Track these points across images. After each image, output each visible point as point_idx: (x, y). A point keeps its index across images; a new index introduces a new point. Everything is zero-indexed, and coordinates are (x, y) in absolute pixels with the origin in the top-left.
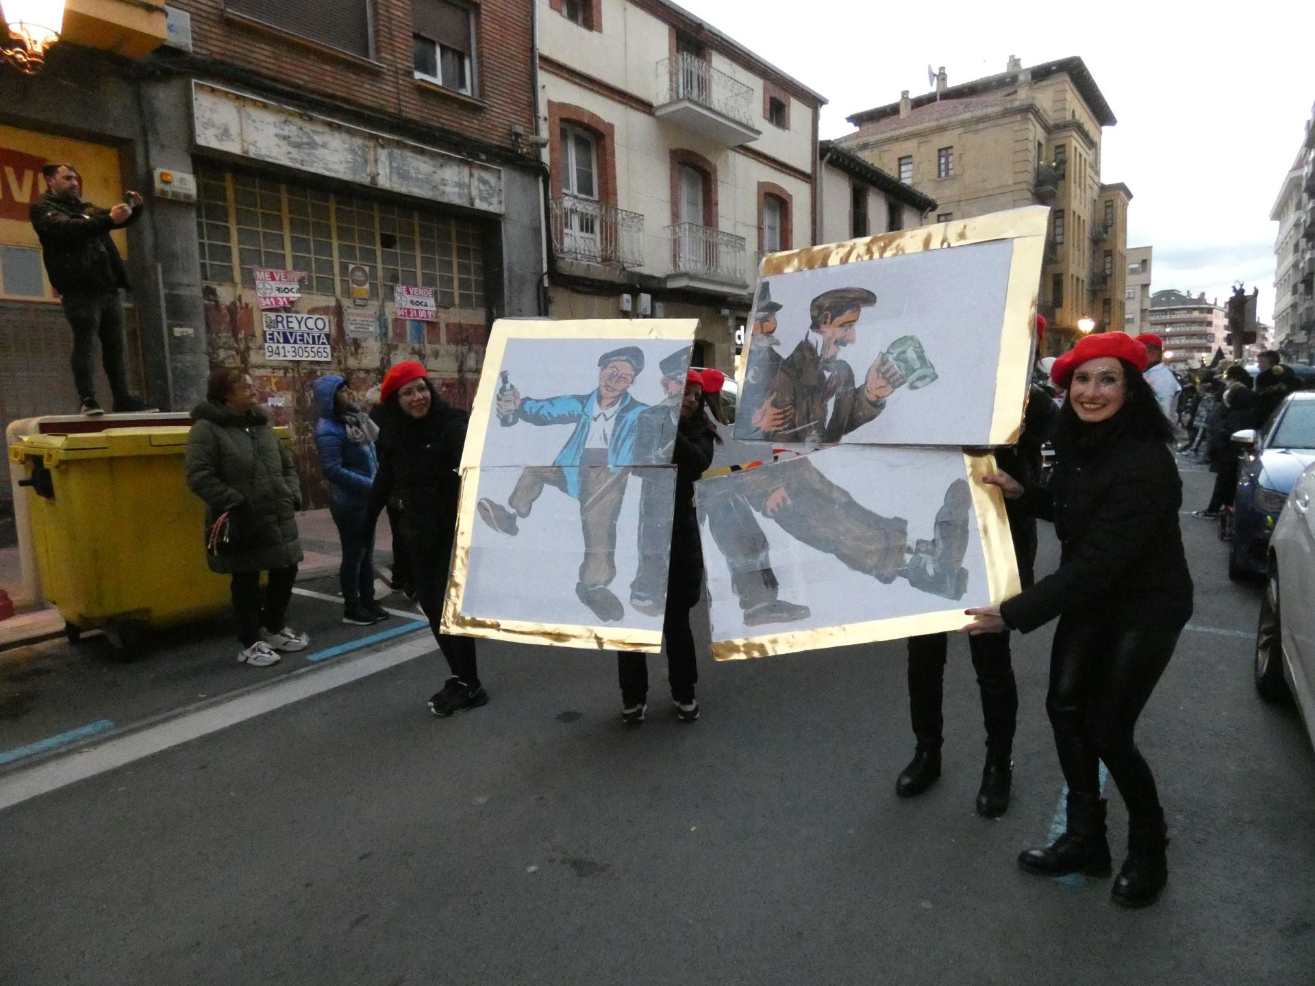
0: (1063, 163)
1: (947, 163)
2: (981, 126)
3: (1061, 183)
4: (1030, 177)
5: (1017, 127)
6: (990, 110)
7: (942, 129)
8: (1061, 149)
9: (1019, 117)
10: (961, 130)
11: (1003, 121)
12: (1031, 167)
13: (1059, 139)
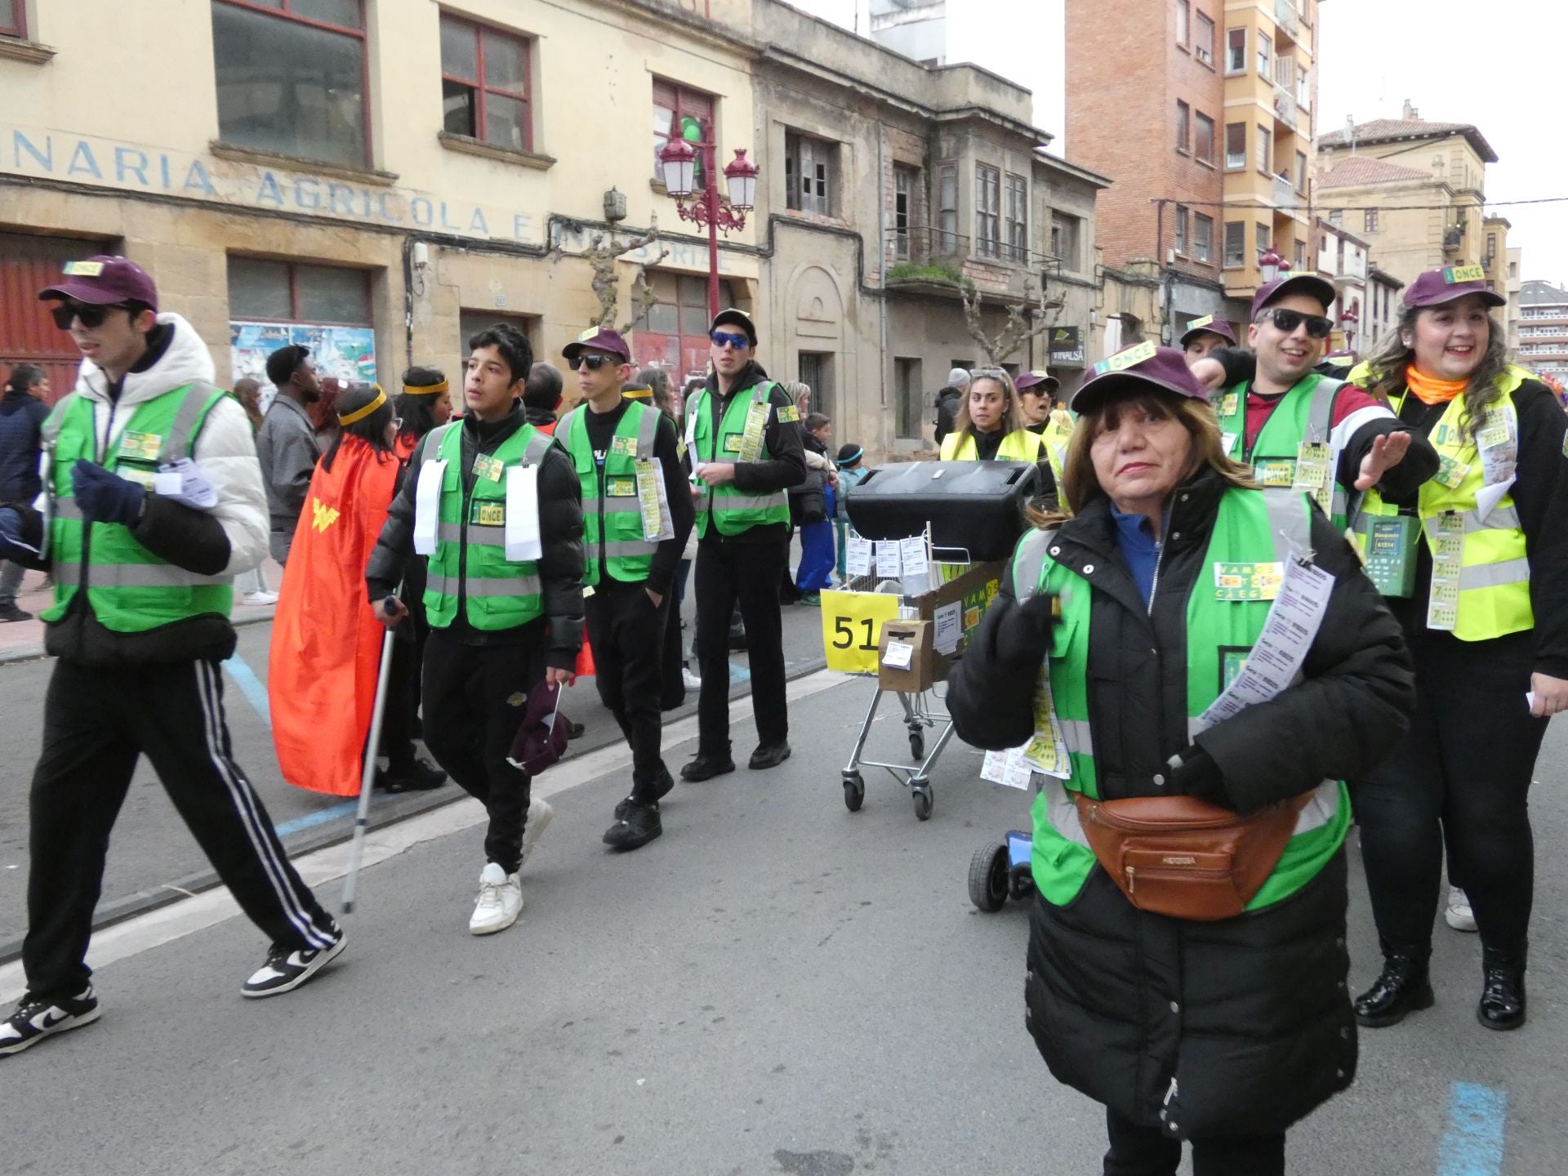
0: (1464, 224)
1: (1372, 220)
2: (1401, 194)
3: (1462, 238)
4: (1441, 239)
5: (1432, 197)
6: (1409, 183)
7: (1368, 193)
8: (1461, 210)
9: (1433, 191)
10: (1385, 195)
11: (1421, 192)
12: (1442, 231)
13: (1462, 200)
